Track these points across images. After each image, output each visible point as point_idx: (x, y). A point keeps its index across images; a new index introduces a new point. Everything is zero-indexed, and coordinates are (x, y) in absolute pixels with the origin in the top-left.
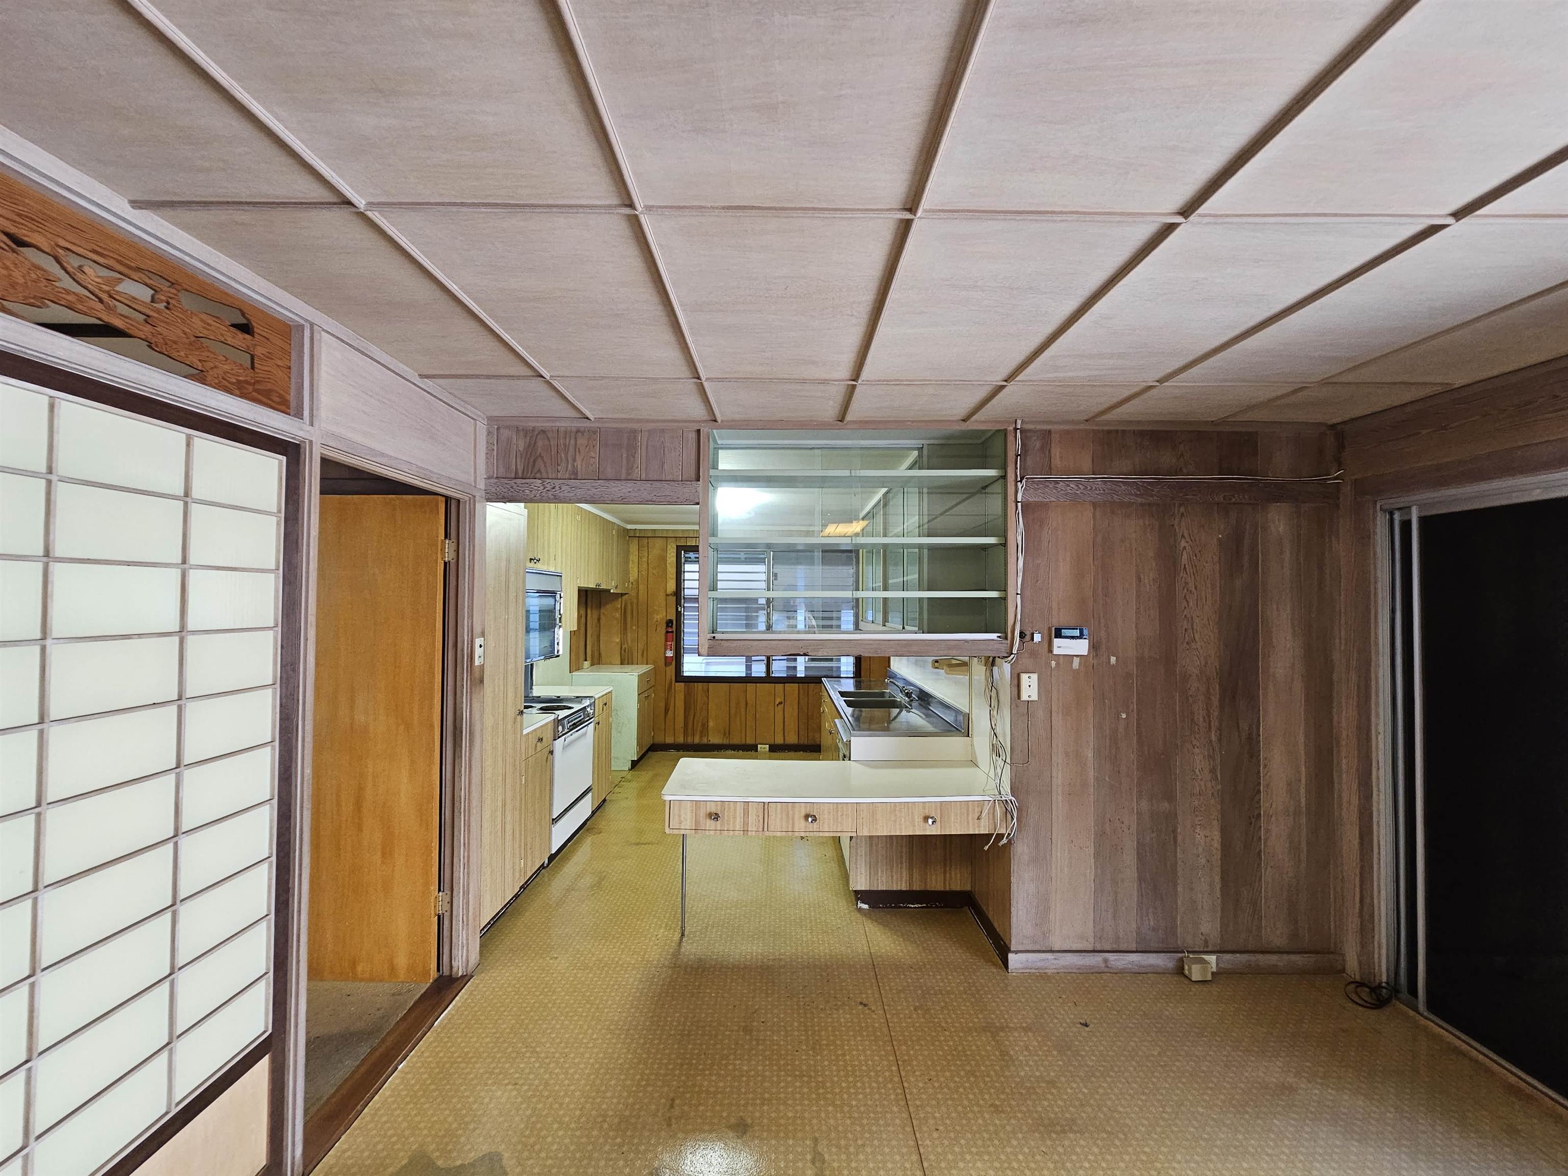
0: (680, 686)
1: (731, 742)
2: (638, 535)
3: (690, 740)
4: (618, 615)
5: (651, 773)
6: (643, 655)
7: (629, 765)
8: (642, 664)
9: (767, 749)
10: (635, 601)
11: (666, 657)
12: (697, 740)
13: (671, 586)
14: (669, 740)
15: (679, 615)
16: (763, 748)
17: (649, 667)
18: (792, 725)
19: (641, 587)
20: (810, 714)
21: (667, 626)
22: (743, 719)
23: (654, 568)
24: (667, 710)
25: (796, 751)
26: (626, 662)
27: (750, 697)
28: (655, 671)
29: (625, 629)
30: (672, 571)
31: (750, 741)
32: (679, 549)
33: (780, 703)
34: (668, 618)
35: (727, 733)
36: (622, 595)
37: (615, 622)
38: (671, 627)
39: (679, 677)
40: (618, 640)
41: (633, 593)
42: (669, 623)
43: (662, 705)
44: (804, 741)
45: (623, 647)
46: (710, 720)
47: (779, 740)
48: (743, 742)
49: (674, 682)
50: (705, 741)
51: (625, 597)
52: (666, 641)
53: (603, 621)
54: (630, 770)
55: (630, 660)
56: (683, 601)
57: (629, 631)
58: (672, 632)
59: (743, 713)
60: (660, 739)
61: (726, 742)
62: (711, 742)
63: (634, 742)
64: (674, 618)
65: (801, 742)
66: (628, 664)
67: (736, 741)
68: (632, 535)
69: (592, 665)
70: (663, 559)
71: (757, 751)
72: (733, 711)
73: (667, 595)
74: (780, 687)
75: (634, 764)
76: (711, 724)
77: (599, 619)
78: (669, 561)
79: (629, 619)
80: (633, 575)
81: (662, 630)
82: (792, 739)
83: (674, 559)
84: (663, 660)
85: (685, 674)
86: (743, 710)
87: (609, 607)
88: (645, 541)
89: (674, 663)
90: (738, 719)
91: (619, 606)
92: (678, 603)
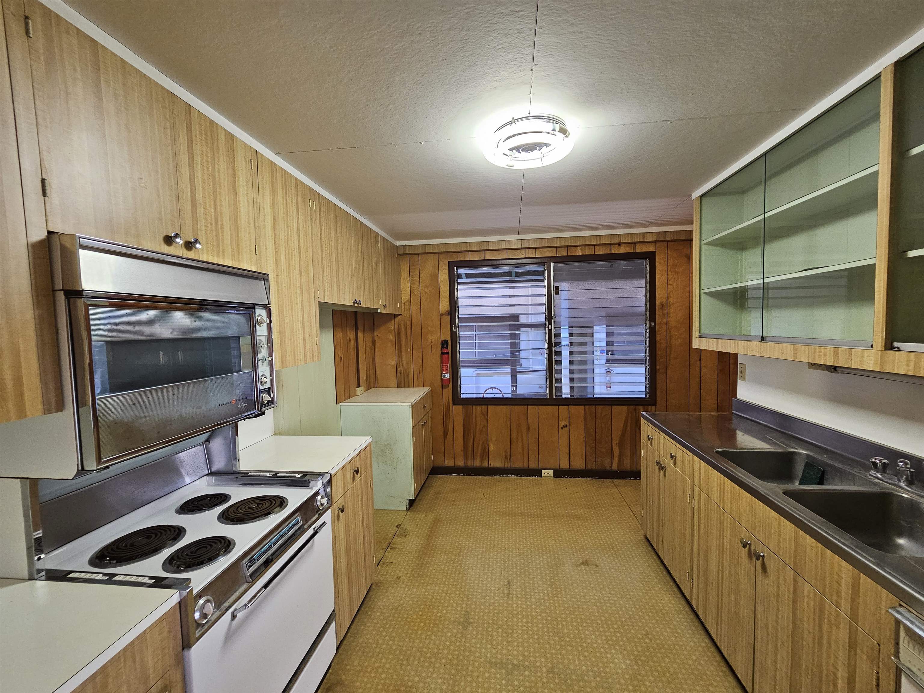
0: (458, 409)
1: (513, 466)
2: (407, 252)
3: (470, 463)
4: (391, 337)
5: (431, 516)
6: (418, 377)
7: (405, 505)
8: (418, 386)
9: (552, 475)
10: (408, 323)
11: (442, 380)
12: (477, 463)
13: (445, 305)
14: (449, 463)
15: (454, 335)
16: (548, 473)
17: (426, 390)
18: (578, 449)
19: (414, 307)
20: (597, 437)
21: (443, 347)
22: (525, 442)
23: (427, 287)
24: (445, 434)
25: (583, 477)
26: (403, 384)
27: (532, 420)
28: (432, 393)
29: (400, 351)
30: (445, 289)
31: (533, 465)
32: (451, 265)
33: (565, 426)
34: (443, 339)
35: (509, 457)
36: (396, 316)
37: (390, 344)
38: (447, 348)
39: (457, 399)
40: (393, 363)
41: (406, 314)
42: (444, 344)
43: (441, 428)
44: (592, 466)
45: (399, 369)
46: (490, 443)
47: (564, 465)
48: (526, 466)
49: (451, 404)
50: (486, 464)
51: (397, 319)
52: (442, 362)
53: (377, 345)
54: (408, 510)
55: (406, 382)
56: (457, 320)
57: (404, 353)
58: (448, 353)
59: (525, 438)
60: (440, 462)
61: (507, 465)
62: (492, 466)
63: (411, 480)
64: (449, 339)
65: (589, 467)
66: (404, 387)
67: (518, 464)
68: (401, 252)
69: (368, 388)
70: (435, 277)
71: (540, 476)
72: (514, 435)
73: (441, 315)
74: (563, 409)
75: (411, 502)
76: (492, 447)
77: (373, 342)
78: (441, 278)
79: (403, 342)
80: (405, 296)
81: (438, 351)
82: (579, 464)
83: (447, 277)
84: (440, 383)
85: (463, 396)
86: (525, 434)
87: (383, 329)
88: (417, 258)
89: (451, 384)
90: (520, 444)
91: (393, 328)
92: (453, 322)
